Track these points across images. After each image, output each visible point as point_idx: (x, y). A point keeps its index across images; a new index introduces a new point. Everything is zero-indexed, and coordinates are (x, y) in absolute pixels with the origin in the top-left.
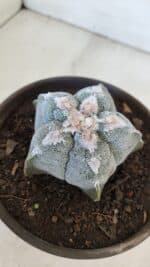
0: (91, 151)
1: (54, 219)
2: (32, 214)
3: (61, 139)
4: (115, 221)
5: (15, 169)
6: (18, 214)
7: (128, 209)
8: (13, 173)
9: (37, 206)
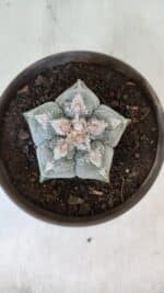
0: (106, 125)
1: (137, 156)
2: (134, 174)
3: (97, 150)
4: (135, 108)
5: (97, 193)
6: (135, 185)
7: (126, 97)
8: (100, 193)
9: (127, 171)
